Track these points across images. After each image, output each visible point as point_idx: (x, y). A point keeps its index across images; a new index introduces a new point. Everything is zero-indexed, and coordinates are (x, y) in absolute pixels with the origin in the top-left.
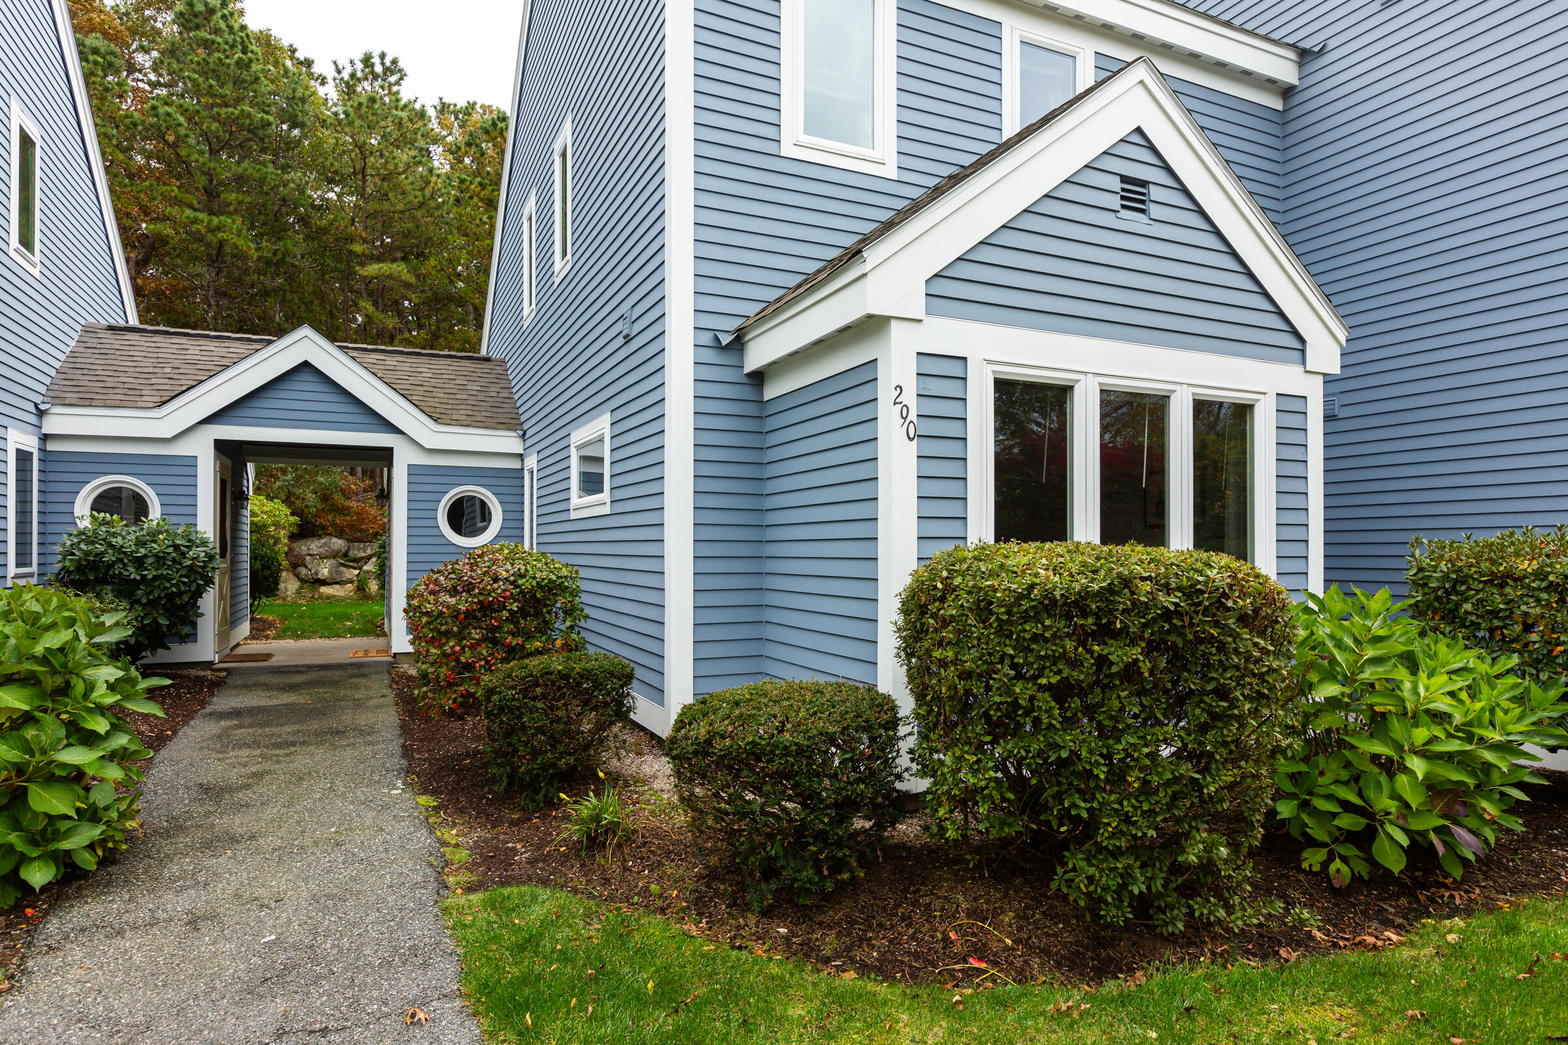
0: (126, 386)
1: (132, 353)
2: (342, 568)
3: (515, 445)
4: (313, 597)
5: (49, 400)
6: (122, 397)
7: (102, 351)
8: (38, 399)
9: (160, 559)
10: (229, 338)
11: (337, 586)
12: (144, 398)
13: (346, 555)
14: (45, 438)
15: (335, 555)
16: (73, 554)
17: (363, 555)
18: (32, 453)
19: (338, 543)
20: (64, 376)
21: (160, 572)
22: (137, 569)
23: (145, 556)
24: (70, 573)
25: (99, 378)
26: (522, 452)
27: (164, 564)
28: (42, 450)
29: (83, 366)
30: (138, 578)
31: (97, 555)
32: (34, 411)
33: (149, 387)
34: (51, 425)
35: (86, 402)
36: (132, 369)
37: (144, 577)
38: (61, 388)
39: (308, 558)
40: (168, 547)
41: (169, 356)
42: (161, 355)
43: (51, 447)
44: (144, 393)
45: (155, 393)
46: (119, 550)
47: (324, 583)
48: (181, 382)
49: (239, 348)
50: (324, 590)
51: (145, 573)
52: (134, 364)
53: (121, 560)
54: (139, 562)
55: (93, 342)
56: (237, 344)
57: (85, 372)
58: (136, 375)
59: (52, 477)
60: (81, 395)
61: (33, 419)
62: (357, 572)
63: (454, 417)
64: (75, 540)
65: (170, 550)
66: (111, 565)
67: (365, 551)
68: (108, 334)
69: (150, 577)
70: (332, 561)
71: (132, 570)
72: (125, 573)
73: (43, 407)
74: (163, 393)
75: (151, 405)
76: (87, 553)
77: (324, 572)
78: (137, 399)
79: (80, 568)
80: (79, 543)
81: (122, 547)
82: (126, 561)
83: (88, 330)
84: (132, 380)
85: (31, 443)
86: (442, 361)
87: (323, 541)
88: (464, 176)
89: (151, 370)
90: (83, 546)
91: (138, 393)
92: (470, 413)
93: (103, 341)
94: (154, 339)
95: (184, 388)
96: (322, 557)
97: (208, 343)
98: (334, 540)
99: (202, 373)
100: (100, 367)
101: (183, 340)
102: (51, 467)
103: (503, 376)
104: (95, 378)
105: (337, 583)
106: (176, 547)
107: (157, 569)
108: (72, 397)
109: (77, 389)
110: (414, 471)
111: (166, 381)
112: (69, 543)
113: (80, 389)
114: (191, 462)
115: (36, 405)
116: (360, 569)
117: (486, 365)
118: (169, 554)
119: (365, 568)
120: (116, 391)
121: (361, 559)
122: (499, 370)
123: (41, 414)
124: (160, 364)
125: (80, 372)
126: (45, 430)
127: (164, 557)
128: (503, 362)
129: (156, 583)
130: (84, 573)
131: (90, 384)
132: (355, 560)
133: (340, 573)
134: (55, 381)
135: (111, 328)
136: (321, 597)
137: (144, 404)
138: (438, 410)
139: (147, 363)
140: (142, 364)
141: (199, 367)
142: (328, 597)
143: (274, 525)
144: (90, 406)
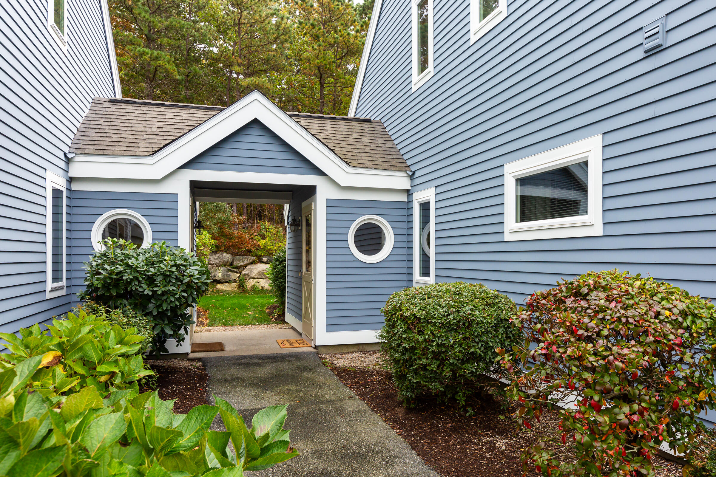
0: (127, 140)
1: (128, 118)
2: (230, 273)
3: (403, 182)
4: (213, 291)
5: (74, 150)
6: (125, 148)
7: (108, 116)
8: (66, 149)
9: (166, 276)
10: (192, 107)
11: (227, 284)
12: (141, 149)
13: (231, 264)
14: (71, 180)
15: (225, 264)
16: (100, 274)
17: (242, 264)
18: (62, 191)
19: (227, 257)
20: (82, 134)
21: (167, 288)
22: (149, 286)
23: (155, 274)
24: (97, 289)
25: (108, 135)
26: (410, 188)
27: (170, 281)
28: (69, 190)
29: (95, 126)
30: (150, 293)
31: (118, 273)
32: (63, 158)
33: (143, 141)
34: (76, 171)
35: (100, 152)
36: (129, 129)
37: (154, 292)
38: (81, 142)
39: (209, 266)
40: (172, 266)
41: (154, 119)
42: (147, 119)
43: (75, 187)
44: (140, 145)
45: (147, 145)
46: (135, 269)
47: (219, 282)
48: (165, 137)
49: (201, 114)
50: (219, 286)
51: (156, 289)
52: (130, 125)
53: (136, 278)
54: (151, 280)
55: (100, 110)
56: (198, 111)
57: (97, 130)
58: (133, 133)
59: (75, 211)
60: (96, 147)
61: (62, 165)
62: (238, 275)
63: (360, 162)
64: (99, 261)
65: (174, 269)
66: (129, 283)
67: (243, 261)
68: (110, 105)
69: (159, 292)
70: (224, 268)
71: (145, 286)
72: (140, 289)
73: (70, 156)
74: (153, 145)
75: (146, 154)
76: (111, 273)
77: (219, 274)
78: (136, 149)
79: (106, 286)
80: (103, 264)
81: (137, 267)
82: (140, 279)
83: (96, 102)
84: (130, 136)
85: (61, 184)
86: (339, 123)
87: (218, 255)
88: (301, 20)
89: (142, 129)
90: (107, 266)
91: (136, 145)
92: (370, 158)
93: (107, 109)
94: (142, 108)
95: (168, 142)
96: (218, 266)
97: (178, 111)
98: (225, 254)
99: (178, 131)
100: (107, 127)
101: (162, 109)
102: (75, 203)
103: (383, 132)
104: (105, 135)
105: (227, 282)
106: (177, 266)
107: (165, 286)
108: (90, 149)
109: (92, 143)
110: (331, 204)
111: (155, 137)
112: (94, 264)
113: (95, 143)
114: (173, 198)
115: (65, 154)
116: (240, 273)
117: (369, 125)
118: (173, 272)
119: (243, 272)
120: (120, 144)
121: (241, 266)
122: (379, 128)
123: (68, 161)
124: (150, 125)
125: (94, 130)
126: (71, 174)
127: (170, 276)
128: (380, 123)
129: (164, 298)
130: (109, 290)
131: (102, 139)
132: (237, 267)
133: (228, 276)
134: (77, 137)
135: (112, 101)
136: (218, 291)
137: (141, 154)
138: (347, 157)
139: (139, 124)
140: (136, 125)
141: (176, 127)
142: (222, 291)
143: (203, 246)
144: (103, 155)
